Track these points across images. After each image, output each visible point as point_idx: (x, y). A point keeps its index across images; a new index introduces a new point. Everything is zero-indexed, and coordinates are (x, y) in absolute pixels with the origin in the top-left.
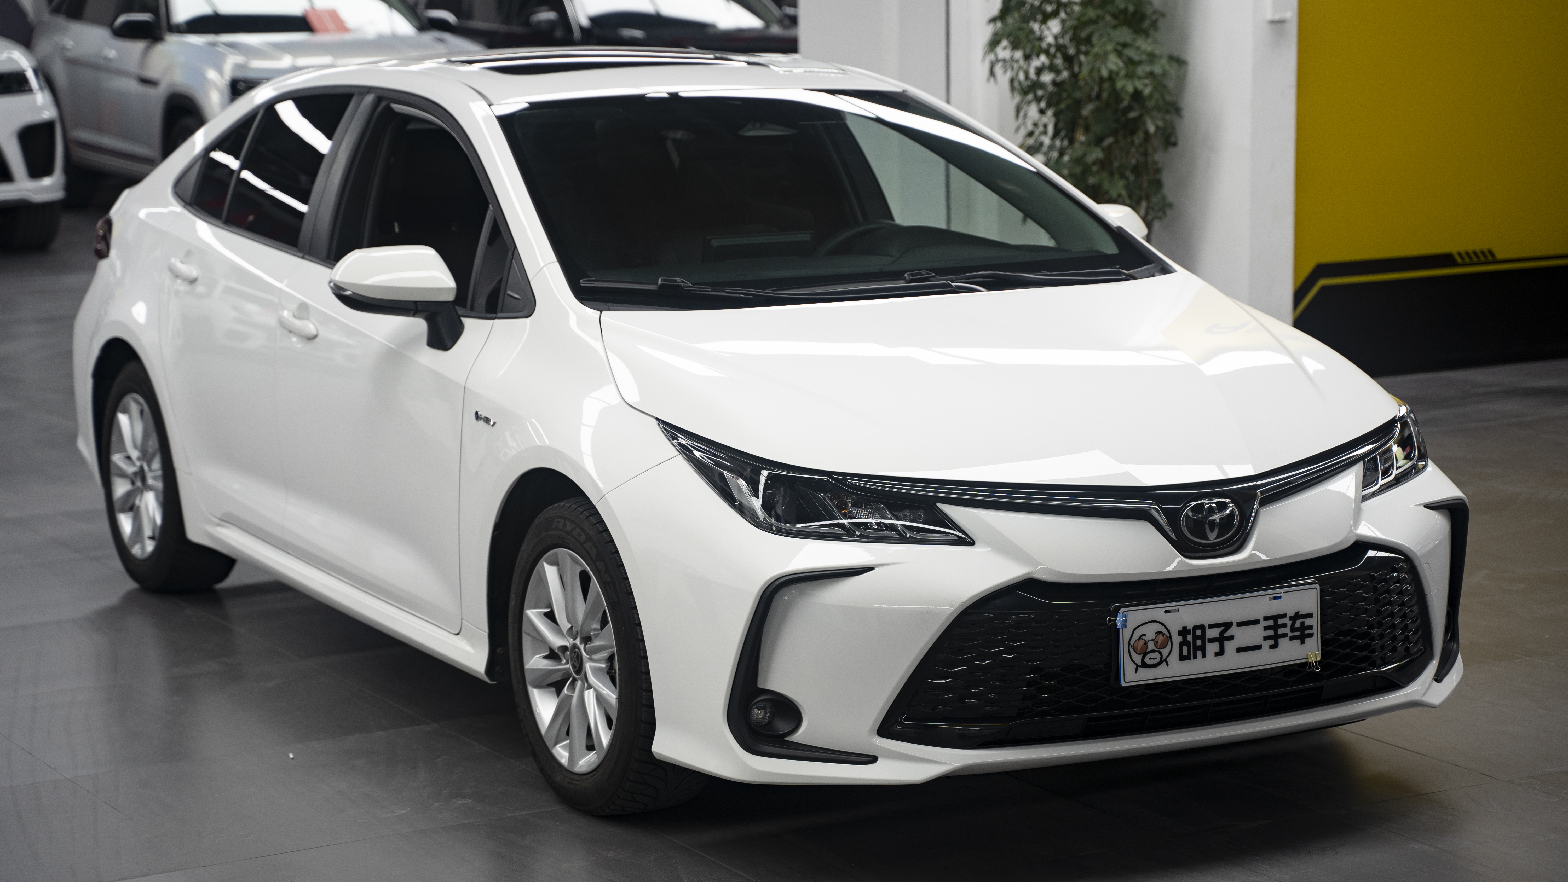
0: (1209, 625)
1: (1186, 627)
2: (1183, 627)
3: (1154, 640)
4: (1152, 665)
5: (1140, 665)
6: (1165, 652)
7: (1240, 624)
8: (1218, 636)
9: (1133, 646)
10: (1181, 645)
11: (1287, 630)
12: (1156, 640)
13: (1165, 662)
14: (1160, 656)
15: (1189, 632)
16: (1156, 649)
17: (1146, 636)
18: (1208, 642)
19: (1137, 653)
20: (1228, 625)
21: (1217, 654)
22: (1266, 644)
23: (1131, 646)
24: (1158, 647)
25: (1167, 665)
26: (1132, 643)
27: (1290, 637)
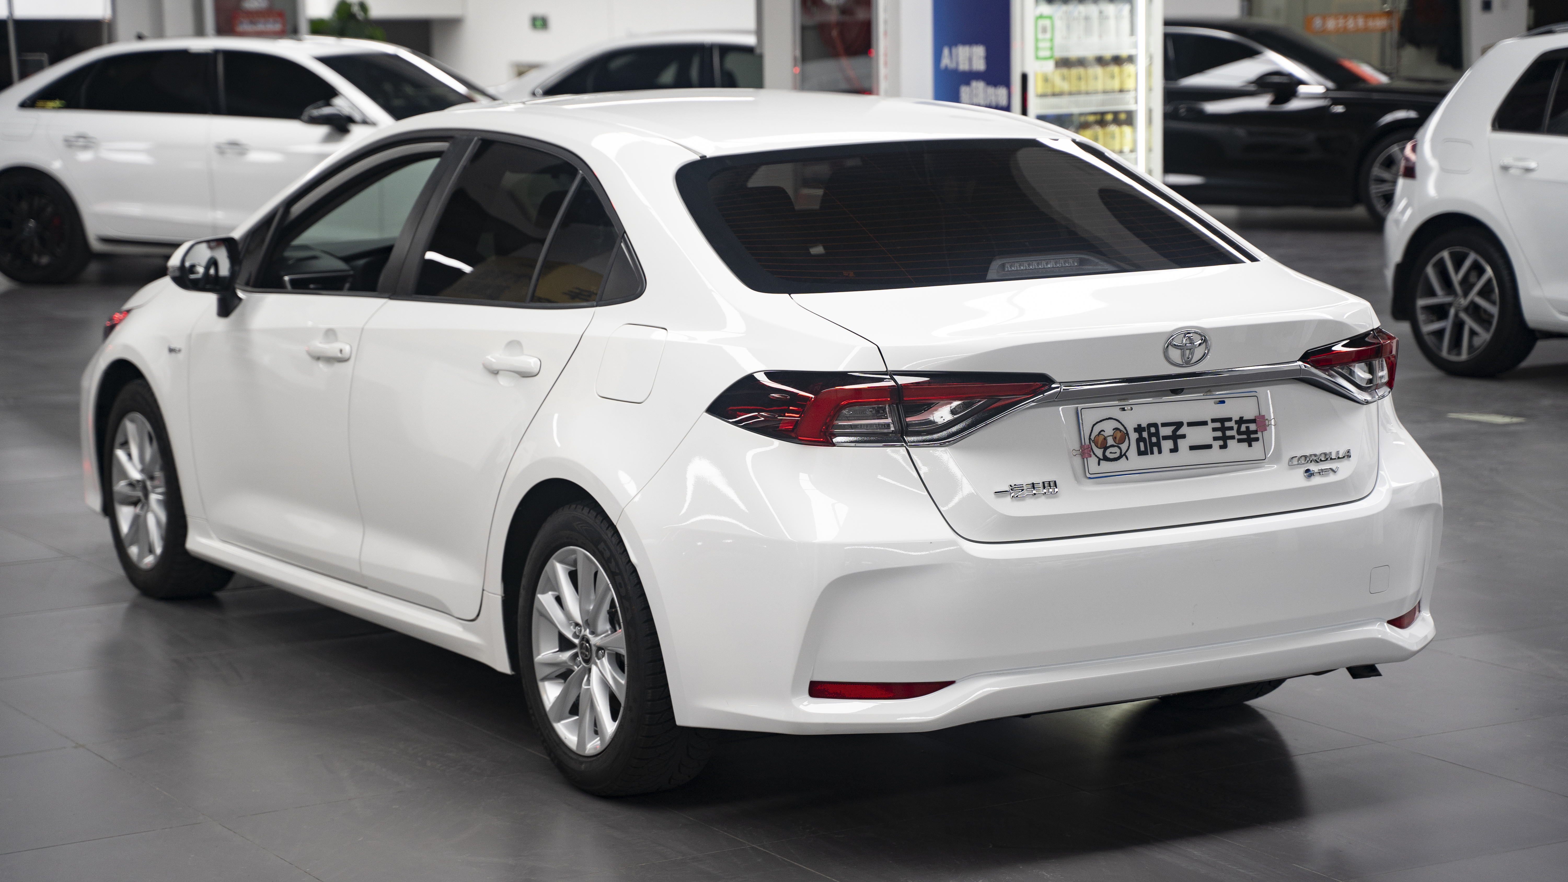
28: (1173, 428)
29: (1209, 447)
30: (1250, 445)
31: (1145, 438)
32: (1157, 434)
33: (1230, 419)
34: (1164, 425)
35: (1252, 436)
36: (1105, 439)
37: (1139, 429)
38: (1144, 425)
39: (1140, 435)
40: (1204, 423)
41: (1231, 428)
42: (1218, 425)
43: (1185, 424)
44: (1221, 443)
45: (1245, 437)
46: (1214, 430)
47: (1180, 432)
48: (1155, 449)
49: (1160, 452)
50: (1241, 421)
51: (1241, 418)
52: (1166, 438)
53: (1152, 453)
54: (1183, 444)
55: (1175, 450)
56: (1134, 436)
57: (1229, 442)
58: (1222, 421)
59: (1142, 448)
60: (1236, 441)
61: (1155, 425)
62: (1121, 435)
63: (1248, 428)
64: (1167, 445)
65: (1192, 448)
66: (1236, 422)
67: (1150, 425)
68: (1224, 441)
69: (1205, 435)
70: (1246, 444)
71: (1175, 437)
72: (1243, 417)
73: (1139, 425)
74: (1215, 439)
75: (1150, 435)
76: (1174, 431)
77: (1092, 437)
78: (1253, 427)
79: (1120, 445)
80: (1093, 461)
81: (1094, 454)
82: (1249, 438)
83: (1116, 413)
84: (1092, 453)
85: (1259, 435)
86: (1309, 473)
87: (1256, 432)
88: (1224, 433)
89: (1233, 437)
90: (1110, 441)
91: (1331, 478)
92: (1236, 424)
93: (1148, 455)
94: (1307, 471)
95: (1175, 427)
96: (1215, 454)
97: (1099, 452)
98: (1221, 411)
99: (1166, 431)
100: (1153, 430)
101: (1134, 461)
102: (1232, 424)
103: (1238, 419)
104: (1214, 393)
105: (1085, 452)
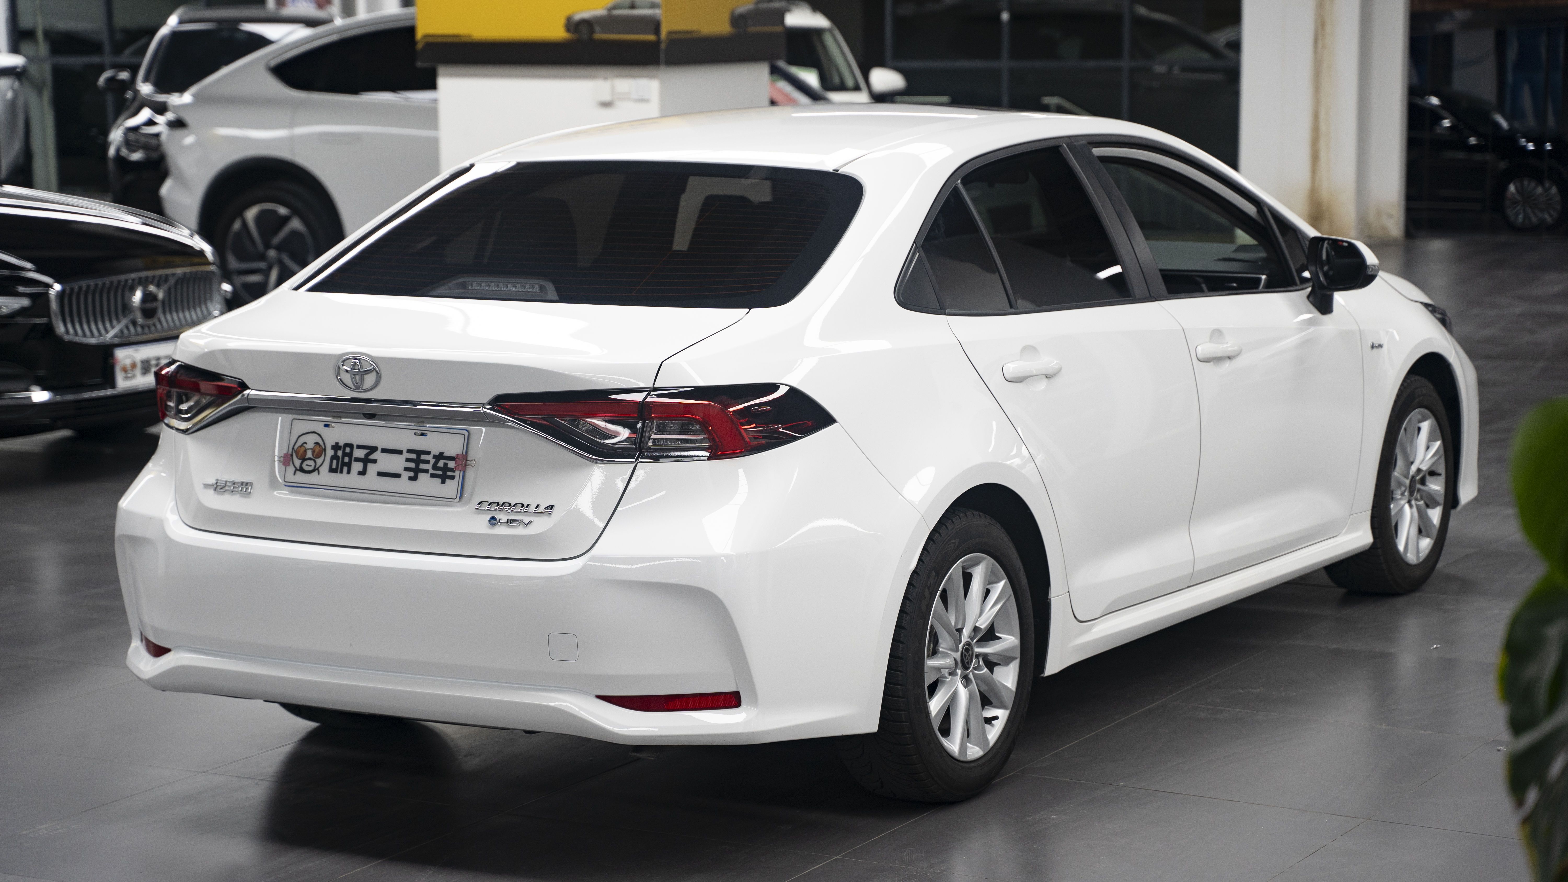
28: (366, 451)
29: (398, 476)
30: (443, 482)
31: (339, 457)
32: (350, 455)
33: (428, 453)
34: (359, 447)
35: (449, 473)
36: (305, 451)
37: (336, 447)
38: (341, 444)
39: (336, 453)
40: (400, 452)
41: (427, 462)
42: (413, 456)
43: (379, 450)
44: (412, 474)
45: (440, 473)
46: (408, 460)
47: (372, 457)
48: (345, 469)
49: (349, 472)
50: (440, 456)
51: (441, 454)
52: (358, 460)
53: (341, 472)
54: (372, 469)
55: (363, 473)
56: (330, 452)
57: (421, 475)
58: (419, 453)
59: (334, 466)
60: (429, 475)
61: (351, 446)
62: (319, 449)
63: (446, 464)
64: (357, 467)
65: (380, 474)
66: (435, 457)
67: (346, 445)
68: (415, 473)
69: (396, 464)
70: (439, 480)
71: (366, 461)
72: (443, 453)
73: (337, 443)
74: (406, 469)
75: (345, 454)
76: (367, 455)
77: (296, 448)
78: (451, 464)
79: (316, 459)
80: (291, 469)
81: (293, 463)
82: (444, 475)
83: (319, 428)
84: (291, 463)
85: (457, 474)
86: (493, 521)
87: (452, 470)
88: (417, 465)
89: (426, 471)
90: (309, 454)
91: (520, 531)
92: (433, 458)
93: (337, 472)
94: (493, 518)
95: (369, 451)
96: (403, 484)
97: (297, 462)
98: (420, 443)
99: (359, 453)
100: (348, 450)
101: (325, 477)
102: (429, 458)
103: (438, 454)
104: (425, 425)
105: (286, 460)
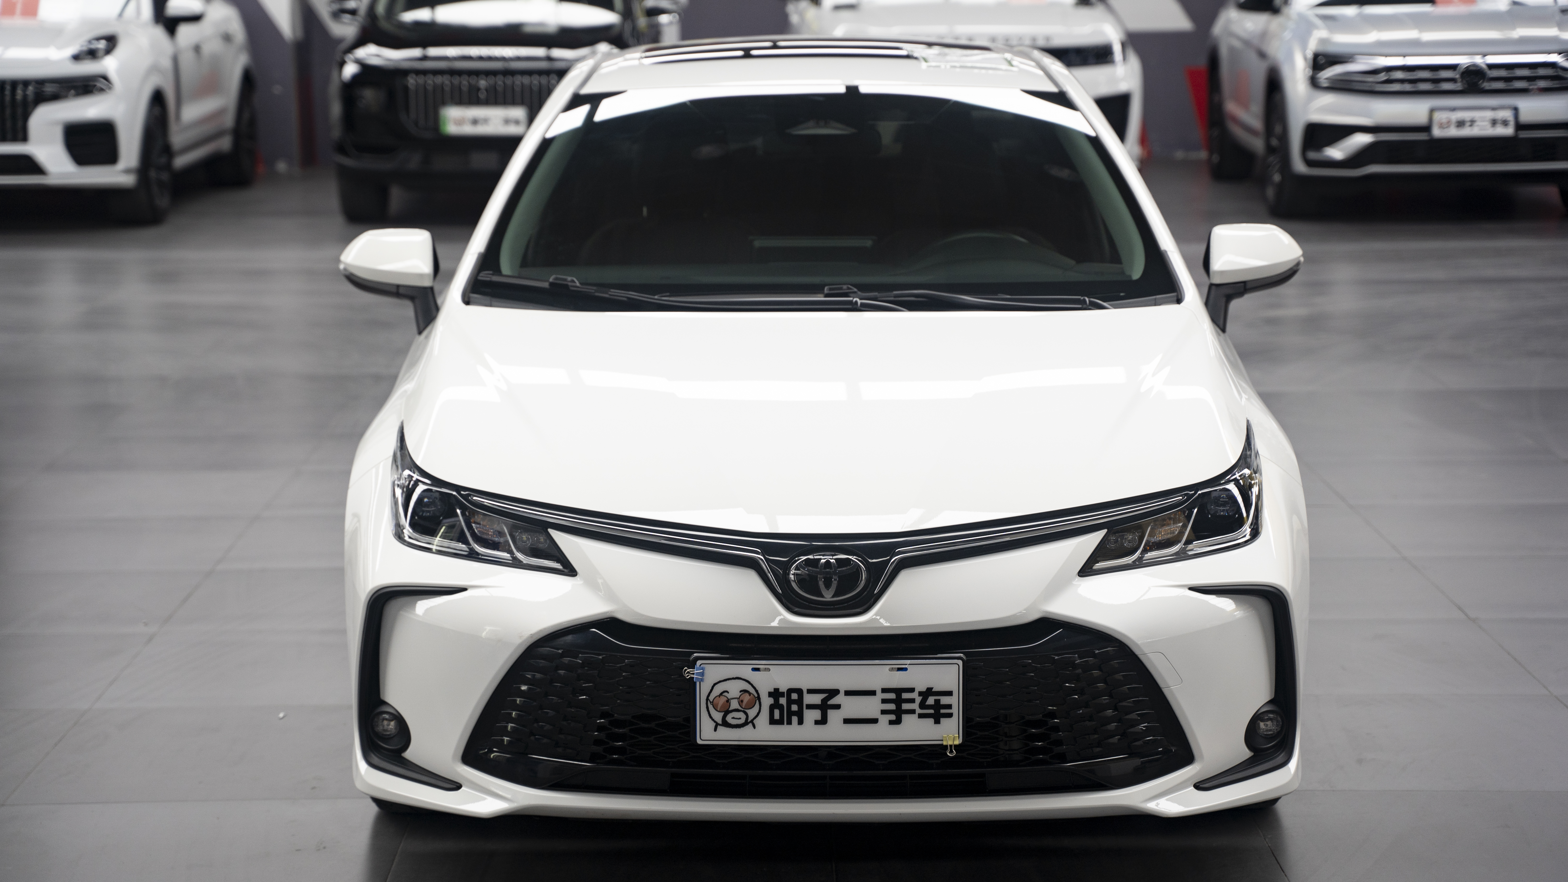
0: (807, 690)
1: (778, 689)
2: (774, 689)
3: (739, 698)
4: (732, 725)
5: (721, 723)
6: (752, 713)
7: (848, 693)
8: (819, 702)
9: (713, 702)
10: (772, 708)
11: (915, 706)
12: (741, 699)
13: (751, 724)
14: (745, 716)
15: (782, 695)
16: (740, 708)
17: (728, 693)
18: (807, 709)
19: (717, 710)
20: (834, 693)
21: (817, 722)
22: (884, 719)
23: (710, 702)
24: (743, 707)
25: (754, 727)
26: (711, 698)
27: (919, 714)
